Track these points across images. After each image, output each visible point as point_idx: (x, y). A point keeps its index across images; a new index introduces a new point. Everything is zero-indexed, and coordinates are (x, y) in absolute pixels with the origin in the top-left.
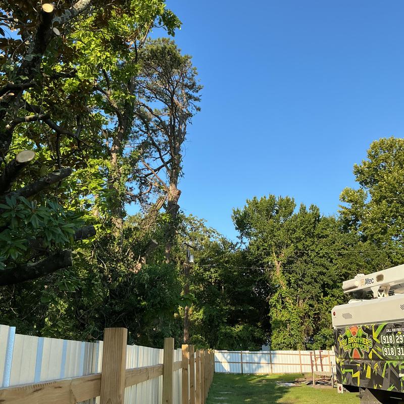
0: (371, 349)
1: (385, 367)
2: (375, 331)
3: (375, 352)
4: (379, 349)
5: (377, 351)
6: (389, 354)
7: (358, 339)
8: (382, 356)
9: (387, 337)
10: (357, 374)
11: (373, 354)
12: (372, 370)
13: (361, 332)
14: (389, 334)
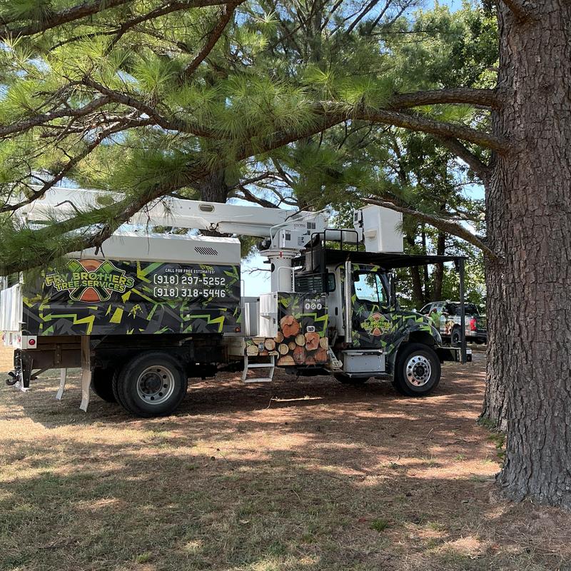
0: (127, 290)
1: (154, 309)
2: (142, 269)
3: (138, 293)
4: (146, 289)
5: (142, 291)
6: (166, 295)
7: (101, 275)
8: (152, 297)
9: (166, 277)
10: (90, 320)
11: (133, 294)
12: (125, 314)
13: (110, 267)
14: (169, 274)
